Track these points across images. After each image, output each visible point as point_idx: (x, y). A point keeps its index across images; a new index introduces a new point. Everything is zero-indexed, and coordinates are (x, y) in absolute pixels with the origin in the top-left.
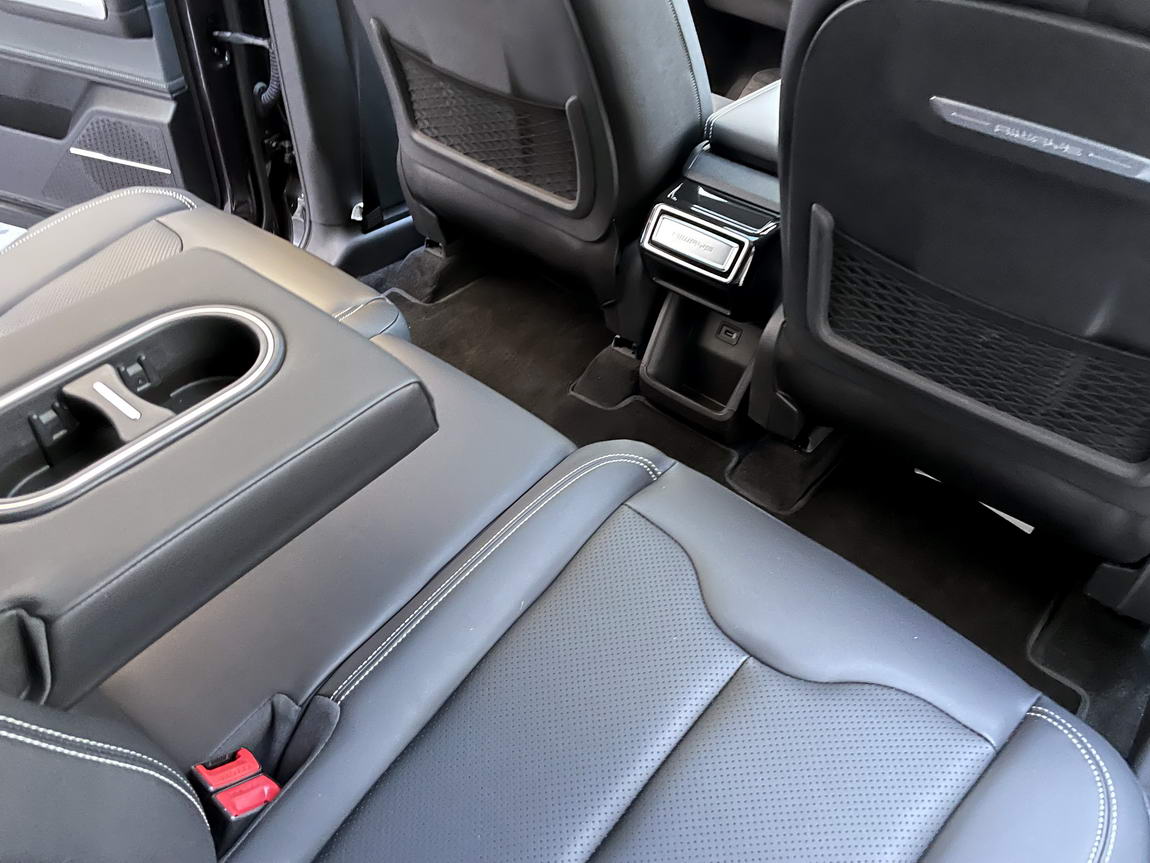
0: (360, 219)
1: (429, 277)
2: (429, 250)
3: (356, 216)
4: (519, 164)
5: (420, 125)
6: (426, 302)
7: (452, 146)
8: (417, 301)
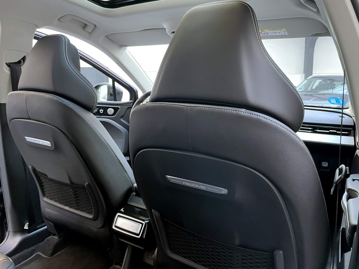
0: (27, 228)
1: (51, 247)
2: (53, 237)
3: (26, 227)
4: (76, 205)
5: (47, 196)
6: (49, 257)
7: (56, 201)
8: (46, 257)
